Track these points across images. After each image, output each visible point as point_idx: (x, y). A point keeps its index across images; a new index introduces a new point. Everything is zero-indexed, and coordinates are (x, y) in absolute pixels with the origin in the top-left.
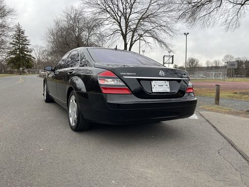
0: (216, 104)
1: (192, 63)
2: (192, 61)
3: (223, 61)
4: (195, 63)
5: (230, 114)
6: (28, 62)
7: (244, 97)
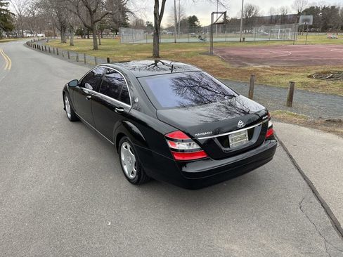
0: (289, 106)
1: (250, 12)
2: (250, 9)
3: (293, 8)
4: (254, 11)
5: (306, 126)
6: (5, 21)
7: (321, 83)
